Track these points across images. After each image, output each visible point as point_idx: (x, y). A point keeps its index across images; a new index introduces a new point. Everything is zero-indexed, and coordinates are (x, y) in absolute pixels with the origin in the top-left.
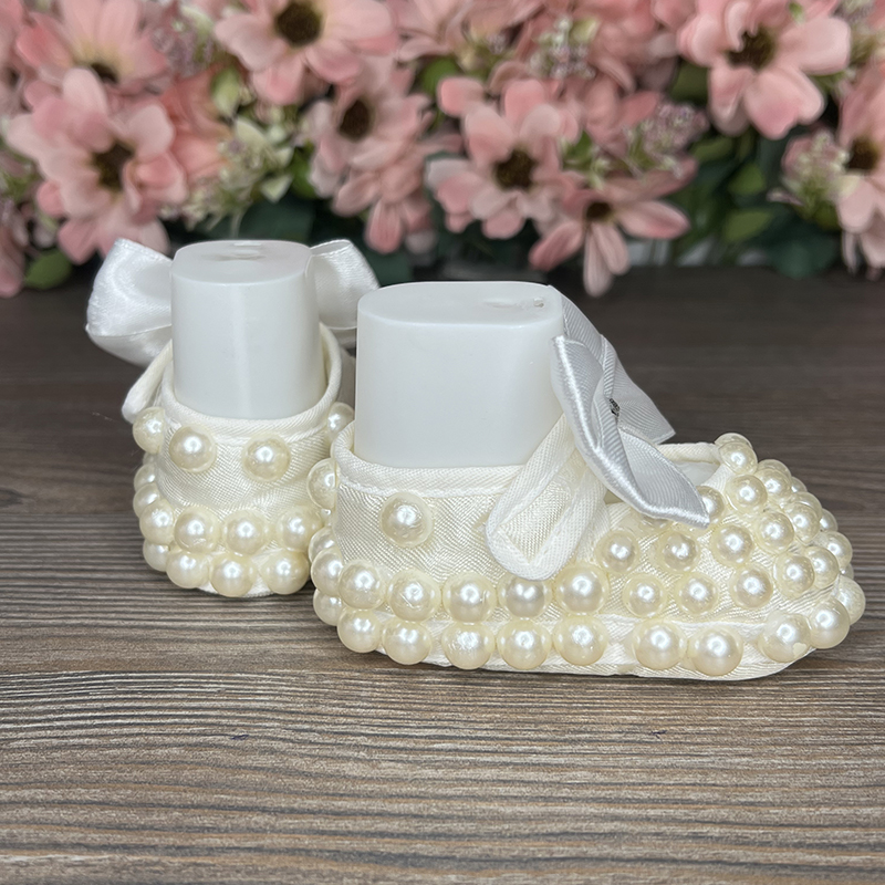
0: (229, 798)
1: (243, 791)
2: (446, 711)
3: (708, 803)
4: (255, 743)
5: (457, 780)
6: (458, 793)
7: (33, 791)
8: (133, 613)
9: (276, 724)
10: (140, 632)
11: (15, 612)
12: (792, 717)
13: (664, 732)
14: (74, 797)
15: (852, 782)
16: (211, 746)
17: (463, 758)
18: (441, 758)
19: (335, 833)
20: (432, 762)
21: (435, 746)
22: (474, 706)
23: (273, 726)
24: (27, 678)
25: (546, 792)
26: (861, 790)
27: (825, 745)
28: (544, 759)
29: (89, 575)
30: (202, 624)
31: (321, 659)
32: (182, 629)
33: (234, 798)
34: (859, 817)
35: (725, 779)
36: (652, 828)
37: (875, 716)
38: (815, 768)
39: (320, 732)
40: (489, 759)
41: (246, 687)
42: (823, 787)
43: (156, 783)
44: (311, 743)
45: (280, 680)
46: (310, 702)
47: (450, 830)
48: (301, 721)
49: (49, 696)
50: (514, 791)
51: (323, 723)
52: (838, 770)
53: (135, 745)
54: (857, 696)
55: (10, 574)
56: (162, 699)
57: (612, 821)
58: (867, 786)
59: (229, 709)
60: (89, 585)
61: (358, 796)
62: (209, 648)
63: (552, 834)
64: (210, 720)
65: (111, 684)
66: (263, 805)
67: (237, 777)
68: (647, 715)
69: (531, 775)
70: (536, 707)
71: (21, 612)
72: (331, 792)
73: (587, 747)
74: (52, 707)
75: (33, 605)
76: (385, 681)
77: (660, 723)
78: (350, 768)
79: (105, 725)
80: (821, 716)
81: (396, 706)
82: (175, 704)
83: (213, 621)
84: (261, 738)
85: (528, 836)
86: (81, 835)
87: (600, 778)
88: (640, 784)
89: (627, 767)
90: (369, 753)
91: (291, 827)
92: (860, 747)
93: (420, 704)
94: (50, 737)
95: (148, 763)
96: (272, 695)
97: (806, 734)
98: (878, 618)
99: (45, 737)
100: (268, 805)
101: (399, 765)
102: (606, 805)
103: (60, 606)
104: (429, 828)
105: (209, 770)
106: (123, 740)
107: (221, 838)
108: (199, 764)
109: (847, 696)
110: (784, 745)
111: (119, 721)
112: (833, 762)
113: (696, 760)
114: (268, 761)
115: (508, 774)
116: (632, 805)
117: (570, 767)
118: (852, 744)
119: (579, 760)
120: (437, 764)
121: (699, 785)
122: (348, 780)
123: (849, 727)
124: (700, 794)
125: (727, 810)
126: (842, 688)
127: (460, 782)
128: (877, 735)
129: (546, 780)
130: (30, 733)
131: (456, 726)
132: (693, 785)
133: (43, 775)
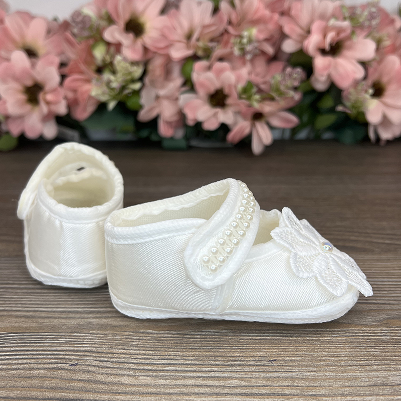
0: (66, 394)
1: (73, 391)
2: (172, 351)
3: (294, 395)
4: (81, 368)
5: (175, 385)
6: (175, 392)
8: (29, 304)
9: (92, 358)
10: (31, 314)
12: (336, 352)
13: (275, 360)
15: (364, 384)
16: (60, 369)
17: (179, 374)
18: (168, 374)
20: (164, 376)
22: (186, 348)
23: (90, 359)
25: (217, 390)
26: (367, 388)
27: (350, 366)
28: (217, 374)
29: (10, 286)
30: (61, 309)
31: (116, 326)
32: (51, 312)
33: (69, 395)
35: (303, 383)
37: (375, 352)
38: (346, 377)
39: (112, 362)
40: (191, 375)
41: (79, 340)
42: (349, 386)
43: (32, 388)
44: (107, 367)
45: (95, 337)
46: (108, 347)
48: (103, 357)
50: (202, 390)
51: (114, 358)
52: (356, 378)
53: (24, 369)
54: (367, 342)
56: (39, 346)
58: (370, 386)
59: (70, 351)
60: (10, 290)
61: (128, 394)
62: (63, 321)
64: (60, 356)
65: (16, 338)
66: (81, 398)
68: (267, 352)
69: (210, 382)
70: (215, 349)
72: (115, 391)
73: (238, 368)
76: (145, 337)
77: (274, 356)
78: (125, 380)
79: (11, 359)
80: (350, 352)
81: (149, 349)
82: (45, 348)
83: (67, 308)
84: (83, 365)
87: (243, 383)
88: (262, 386)
89: (257, 378)
90: (135, 372)
92: (367, 367)
93: (161, 348)
95: (29, 378)
96: (91, 344)
97: (342, 360)
98: (378, 303)
100: (84, 398)
101: (148, 378)
102: (245, 397)
105: (58, 381)
106: (19, 366)
108: (52, 378)
109: (362, 342)
110: (331, 366)
111: (18, 357)
112: (354, 374)
113: (289, 374)
114: (86, 376)
115: (200, 382)
116: (257, 397)
117: (231, 378)
118: (364, 365)
119: (234, 375)
120: (167, 377)
121: (290, 386)
122: (123, 386)
123: (362, 357)
124: (290, 391)
125: (303, 398)
126: (360, 338)
127: (177, 386)
128: (375, 360)
129: (218, 384)
131: (177, 358)
132: (287, 386)
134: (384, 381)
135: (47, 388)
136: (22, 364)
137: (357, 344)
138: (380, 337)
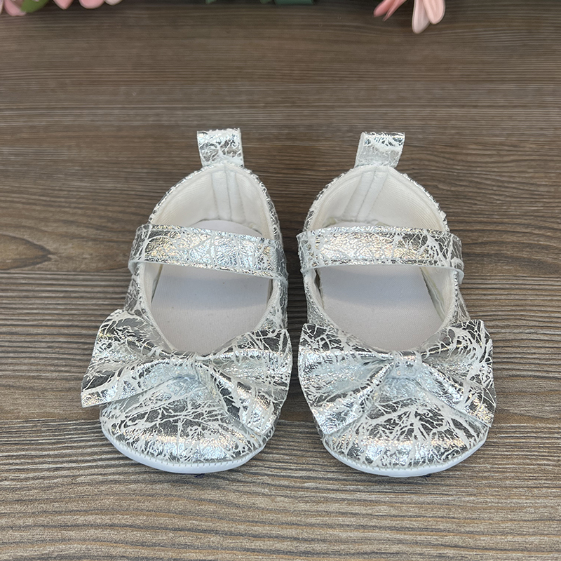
0: (197, 523)
1: (204, 518)
2: (311, 457)
3: (449, 532)
4: (208, 481)
5: (317, 511)
6: (318, 522)
7: (95, 516)
11: (63, 366)
12: (501, 464)
13: (430, 476)
14: (116, 522)
15: (528, 517)
16: (184, 483)
17: (320, 495)
18: (308, 494)
19: (253, 551)
20: (303, 497)
21: (306, 485)
24: (78, 424)
25: (364, 521)
26: (531, 523)
27: (516, 487)
28: (364, 496)
33: (200, 523)
34: (527, 543)
35: (460, 513)
36: (418, 550)
37: (549, 465)
38: (509, 506)
39: (243, 473)
40: (334, 496)
42: (511, 520)
43: (158, 512)
44: (239, 481)
47: (313, 550)
49: (93, 441)
50: (348, 520)
52: (521, 507)
53: (144, 481)
54: (539, 448)
55: (55, 331)
57: (398, 544)
58: (535, 520)
61: (265, 523)
63: (366, 553)
66: (215, 529)
69: (356, 509)
71: (66, 366)
72: (251, 520)
73: (387, 487)
74: (95, 450)
75: (73, 359)
78: (261, 502)
79: (125, 465)
80: (517, 464)
81: (284, 452)
84: (211, 477)
85: (354, 554)
86: (124, 550)
87: (394, 512)
89: (408, 503)
90: (270, 490)
91: (232, 545)
92: (535, 490)
93: (297, 450)
97: (507, 478)
99: (94, 474)
100: (218, 529)
101: (286, 499)
102: (395, 532)
104: (303, 547)
105: (185, 501)
106: (137, 477)
107: (196, 553)
108: (179, 496)
109: (534, 448)
110: (494, 487)
112: (520, 501)
113: (446, 498)
114: (216, 495)
115: (344, 508)
116: (409, 532)
117: (378, 502)
118: (531, 487)
119: (382, 497)
120: (307, 499)
121: (446, 517)
122: (259, 510)
123: (531, 473)
124: (445, 525)
125: (458, 537)
126: (532, 441)
127: (319, 513)
128: (545, 480)
129: (364, 512)
130: (86, 471)
131: (316, 469)
132: (442, 517)
133: (98, 504)
134: (550, 513)
135: (176, 513)
137: (527, 451)
138: (556, 441)
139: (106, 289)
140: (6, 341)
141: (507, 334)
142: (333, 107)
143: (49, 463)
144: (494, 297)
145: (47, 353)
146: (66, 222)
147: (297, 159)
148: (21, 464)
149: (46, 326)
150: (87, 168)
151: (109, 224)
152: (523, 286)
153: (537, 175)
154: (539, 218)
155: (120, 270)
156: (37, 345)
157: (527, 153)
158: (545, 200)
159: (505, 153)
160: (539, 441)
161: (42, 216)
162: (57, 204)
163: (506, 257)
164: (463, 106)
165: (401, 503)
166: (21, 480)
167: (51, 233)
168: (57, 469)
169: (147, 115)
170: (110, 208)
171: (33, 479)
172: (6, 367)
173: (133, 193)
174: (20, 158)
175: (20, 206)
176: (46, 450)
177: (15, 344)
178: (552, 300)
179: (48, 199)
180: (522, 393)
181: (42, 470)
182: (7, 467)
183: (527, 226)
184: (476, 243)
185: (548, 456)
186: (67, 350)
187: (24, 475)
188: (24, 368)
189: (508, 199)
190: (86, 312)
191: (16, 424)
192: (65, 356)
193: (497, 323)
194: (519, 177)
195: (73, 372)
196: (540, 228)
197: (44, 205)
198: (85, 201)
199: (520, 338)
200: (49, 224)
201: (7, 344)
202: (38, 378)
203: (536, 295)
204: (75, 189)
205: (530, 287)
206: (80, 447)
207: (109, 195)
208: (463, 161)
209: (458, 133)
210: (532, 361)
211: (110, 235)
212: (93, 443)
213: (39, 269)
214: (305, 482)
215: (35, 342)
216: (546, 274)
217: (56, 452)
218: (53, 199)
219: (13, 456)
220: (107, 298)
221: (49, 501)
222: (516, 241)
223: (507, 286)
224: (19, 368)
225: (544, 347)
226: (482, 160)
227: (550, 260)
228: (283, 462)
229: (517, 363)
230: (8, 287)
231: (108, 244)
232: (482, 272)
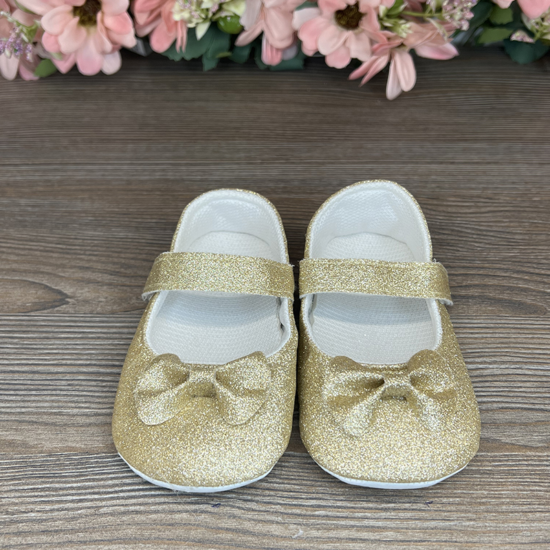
2: (320, 486)
4: (225, 510)
5: (329, 538)
6: (330, 547)
7: (118, 546)
9: (234, 495)
11: (83, 402)
12: (497, 491)
13: (432, 502)
15: (525, 540)
16: (202, 512)
17: (331, 522)
18: (320, 522)
20: (315, 525)
21: (317, 513)
23: (232, 497)
24: (99, 458)
25: (373, 546)
26: (528, 546)
27: (512, 512)
28: (372, 523)
35: (461, 537)
38: (506, 530)
39: (257, 502)
40: (343, 523)
42: (510, 543)
43: (180, 540)
44: (253, 510)
48: (246, 494)
49: (113, 473)
50: (357, 546)
51: (257, 495)
52: (518, 531)
53: (163, 511)
54: (531, 474)
55: (74, 369)
58: (531, 543)
67: (218, 535)
69: (365, 535)
71: (86, 402)
72: (266, 546)
73: (392, 514)
74: (116, 482)
75: (92, 396)
78: (275, 530)
79: (145, 496)
80: (512, 490)
81: (294, 482)
84: (227, 506)
87: (400, 537)
88: (419, 541)
89: (413, 529)
90: (283, 518)
92: (530, 514)
93: (307, 480)
94: (119, 505)
97: (503, 503)
98: (547, 410)
101: (299, 527)
103: (106, 397)
105: (204, 530)
106: (157, 507)
108: (197, 525)
109: (526, 475)
110: (491, 512)
111: (153, 493)
112: (516, 525)
113: (447, 523)
115: (354, 534)
117: (385, 528)
118: (526, 512)
119: (388, 524)
121: (449, 541)
122: (274, 538)
123: (525, 498)
126: (524, 468)
127: (330, 540)
128: (539, 504)
129: (373, 538)
130: (108, 502)
131: (326, 498)
132: (445, 541)
133: (120, 534)
134: (546, 537)
135: (195, 541)
136: (160, 504)
137: (520, 478)
138: (545, 468)
139: (121, 330)
140: (28, 380)
141: (495, 369)
142: (323, 164)
143: (73, 495)
144: (480, 335)
145: (68, 390)
146: (82, 268)
147: (292, 210)
148: (46, 496)
149: (66, 365)
150: (100, 218)
151: (122, 270)
152: (506, 325)
153: (512, 224)
154: (516, 263)
155: (134, 312)
156: (58, 383)
157: (502, 205)
158: (520, 247)
159: (482, 204)
160: (530, 468)
161: (59, 262)
162: (73, 251)
163: (489, 299)
164: (441, 163)
165: (406, 529)
166: (47, 512)
167: (68, 279)
168: (81, 501)
169: (154, 171)
170: (123, 255)
171: (58, 510)
172: (29, 404)
173: (143, 241)
174: (37, 209)
175: (38, 253)
176: (69, 483)
177: (37, 383)
178: (533, 338)
179: (64, 247)
180: (511, 424)
181: (66, 502)
182: (32, 499)
183: (507, 270)
184: (461, 286)
185: (539, 482)
186: (87, 387)
187: (49, 507)
188: (46, 405)
189: (487, 246)
190: (103, 352)
191: (40, 458)
192: (85, 393)
193: (485, 359)
194: (497, 226)
195: (93, 408)
196: (518, 272)
197: (60, 253)
198: (100, 249)
199: (506, 373)
200: (65, 270)
201: (29, 382)
202: (60, 414)
203: (519, 333)
204: (89, 238)
205: (513, 326)
206: (102, 479)
207: (121, 243)
208: (444, 212)
209: (438, 187)
210: (519, 394)
211: (123, 280)
212: (113, 476)
213: (58, 312)
214: (315, 511)
215: (56, 380)
216: (526, 314)
217: (79, 485)
218: (68, 247)
219: (38, 489)
220: (123, 339)
221: (73, 531)
222: (497, 284)
223: (492, 325)
224: (42, 405)
225: (529, 381)
226: (462, 211)
227: (529, 302)
228: (295, 492)
229: (505, 396)
230: (29, 329)
231: (122, 288)
232: (468, 313)
